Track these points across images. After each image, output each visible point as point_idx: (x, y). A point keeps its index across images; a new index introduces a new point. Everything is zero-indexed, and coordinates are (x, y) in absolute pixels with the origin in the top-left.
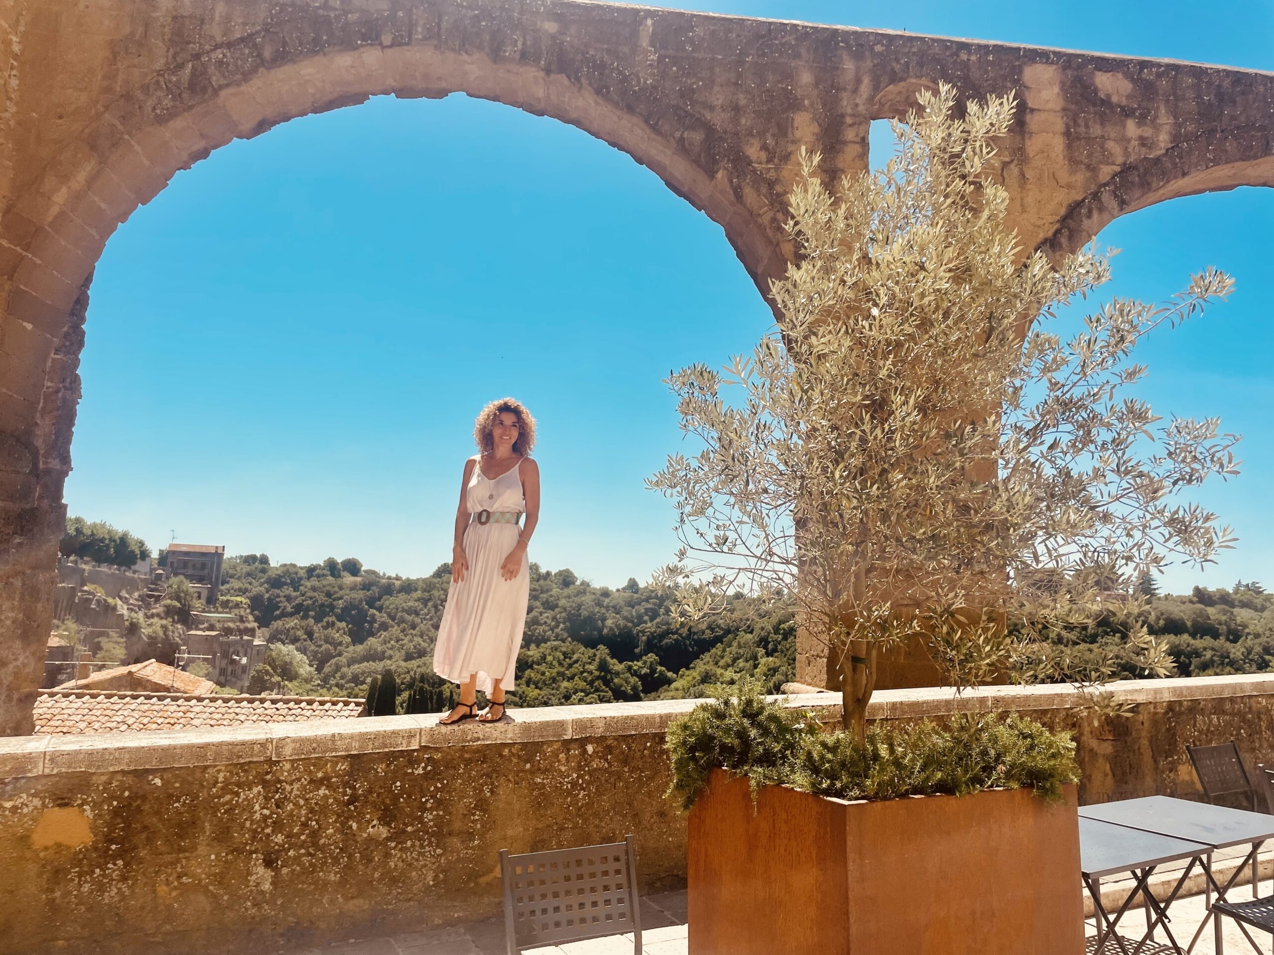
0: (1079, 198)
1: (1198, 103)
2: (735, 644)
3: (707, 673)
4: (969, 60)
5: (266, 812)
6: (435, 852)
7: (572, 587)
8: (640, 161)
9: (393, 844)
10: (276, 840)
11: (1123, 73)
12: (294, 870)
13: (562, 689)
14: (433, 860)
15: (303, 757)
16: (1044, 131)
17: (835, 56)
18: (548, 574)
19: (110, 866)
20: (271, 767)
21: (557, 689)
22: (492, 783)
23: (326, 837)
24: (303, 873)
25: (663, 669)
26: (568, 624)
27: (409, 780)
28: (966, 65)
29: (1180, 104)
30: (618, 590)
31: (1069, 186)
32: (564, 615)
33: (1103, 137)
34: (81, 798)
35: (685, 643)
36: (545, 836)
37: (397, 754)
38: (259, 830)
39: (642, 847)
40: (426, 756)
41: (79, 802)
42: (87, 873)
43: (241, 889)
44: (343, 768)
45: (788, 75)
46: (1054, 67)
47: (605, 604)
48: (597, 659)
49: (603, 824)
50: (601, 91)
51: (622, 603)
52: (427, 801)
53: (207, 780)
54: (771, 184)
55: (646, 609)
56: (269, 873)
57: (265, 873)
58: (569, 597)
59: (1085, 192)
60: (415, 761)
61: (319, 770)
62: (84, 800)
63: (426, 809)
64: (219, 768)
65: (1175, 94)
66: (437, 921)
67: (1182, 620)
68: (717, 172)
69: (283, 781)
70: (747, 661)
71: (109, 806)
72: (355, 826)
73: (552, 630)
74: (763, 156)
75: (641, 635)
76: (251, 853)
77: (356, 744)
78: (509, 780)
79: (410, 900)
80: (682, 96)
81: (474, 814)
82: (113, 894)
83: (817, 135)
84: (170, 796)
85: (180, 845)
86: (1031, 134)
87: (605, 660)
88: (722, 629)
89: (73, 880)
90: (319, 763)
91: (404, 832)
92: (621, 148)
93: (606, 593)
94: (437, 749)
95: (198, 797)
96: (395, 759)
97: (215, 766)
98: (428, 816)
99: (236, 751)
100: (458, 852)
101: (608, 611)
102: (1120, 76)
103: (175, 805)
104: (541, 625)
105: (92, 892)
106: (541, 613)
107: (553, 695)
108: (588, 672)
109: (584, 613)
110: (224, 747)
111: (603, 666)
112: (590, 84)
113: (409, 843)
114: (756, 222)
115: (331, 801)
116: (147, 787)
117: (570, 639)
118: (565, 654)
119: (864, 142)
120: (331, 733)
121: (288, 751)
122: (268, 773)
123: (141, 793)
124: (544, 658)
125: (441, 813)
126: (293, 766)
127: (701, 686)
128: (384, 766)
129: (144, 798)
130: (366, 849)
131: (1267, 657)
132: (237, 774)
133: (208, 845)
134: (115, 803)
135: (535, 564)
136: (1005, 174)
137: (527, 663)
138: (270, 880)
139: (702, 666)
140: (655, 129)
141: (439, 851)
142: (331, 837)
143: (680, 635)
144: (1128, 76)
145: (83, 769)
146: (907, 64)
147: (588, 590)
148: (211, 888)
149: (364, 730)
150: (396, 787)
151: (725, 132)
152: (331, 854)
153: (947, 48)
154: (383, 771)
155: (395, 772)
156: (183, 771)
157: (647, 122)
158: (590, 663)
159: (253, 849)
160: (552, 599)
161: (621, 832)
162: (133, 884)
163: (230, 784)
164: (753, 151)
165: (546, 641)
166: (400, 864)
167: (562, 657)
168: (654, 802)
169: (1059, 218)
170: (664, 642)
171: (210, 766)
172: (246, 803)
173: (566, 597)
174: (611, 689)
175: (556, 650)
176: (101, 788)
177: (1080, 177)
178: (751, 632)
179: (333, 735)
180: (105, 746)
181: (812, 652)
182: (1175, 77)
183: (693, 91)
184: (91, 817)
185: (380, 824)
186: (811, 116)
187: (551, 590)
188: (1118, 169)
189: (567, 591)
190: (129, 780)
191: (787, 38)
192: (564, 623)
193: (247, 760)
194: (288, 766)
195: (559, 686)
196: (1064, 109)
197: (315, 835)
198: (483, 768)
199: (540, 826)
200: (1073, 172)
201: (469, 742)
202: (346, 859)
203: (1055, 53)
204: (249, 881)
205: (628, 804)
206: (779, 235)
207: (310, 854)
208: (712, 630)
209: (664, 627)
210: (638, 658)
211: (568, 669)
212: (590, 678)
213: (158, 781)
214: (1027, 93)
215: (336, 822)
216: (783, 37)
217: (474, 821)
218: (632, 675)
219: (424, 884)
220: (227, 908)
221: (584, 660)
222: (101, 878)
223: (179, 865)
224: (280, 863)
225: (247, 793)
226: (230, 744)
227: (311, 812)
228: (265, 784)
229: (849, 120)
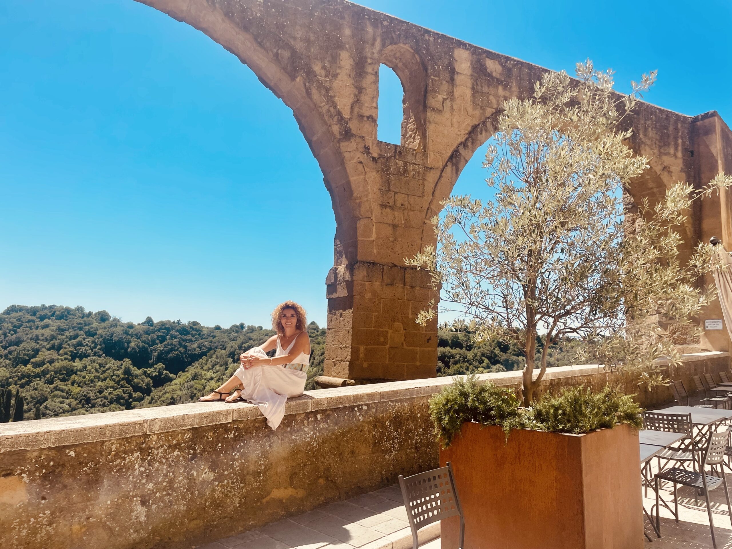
0: (477, 123)
1: (529, 83)
2: (214, 356)
3: (196, 374)
4: (429, 40)
5: (142, 469)
6: (240, 485)
7: (107, 322)
8: (244, 62)
9: (217, 483)
10: (149, 487)
11: (498, 61)
12: (160, 505)
13: (97, 387)
14: (239, 491)
15: (166, 431)
16: (462, 85)
17: (363, 22)
18: (90, 314)
19: (41, 515)
20: (145, 439)
21: (94, 387)
22: (270, 441)
23: (178, 482)
24: (165, 507)
25: (168, 372)
26: (103, 345)
27: (226, 442)
28: (427, 41)
29: (522, 82)
30: (139, 324)
31: (473, 116)
32: (100, 340)
33: (488, 93)
34: (20, 469)
35: (182, 357)
36: (297, 471)
37: (218, 426)
38: (138, 481)
39: (344, 472)
40: (235, 426)
41: (19, 472)
42: (25, 522)
43: (127, 522)
44: (188, 436)
45: (338, 28)
46: (468, 52)
47: (130, 333)
48: (123, 367)
49: (325, 460)
50: (228, 15)
51: (142, 332)
52: (236, 454)
53: (105, 451)
54: (327, 90)
55: (158, 336)
56: (145, 509)
57: (142, 509)
58: (105, 328)
59: (479, 120)
60: (229, 429)
61: (174, 439)
62: (22, 470)
63: (235, 459)
64: (112, 441)
65: (520, 77)
66: (240, 529)
67: (447, 340)
68: (297, 77)
69: (153, 448)
70: (221, 366)
71: (39, 473)
72: (195, 474)
73: (92, 349)
74: (323, 72)
75: (154, 352)
76: (133, 497)
77: (197, 421)
78: (279, 438)
79: (225, 517)
80: (277, 28)
81: (260, 461)
82: (43, 535)
83: (353, 66)
84: (81, 463)
85: (88, 496)
86: (457, 85)
87: (129, 368)
88: (207, 348)
89: (16, 528)
90: (174, 435)
91: (223, 475)
92: (232, 52)
93: (131, 326)
94: (241, 422)
95: (99, 462)
96: (218, 429)
97: (110, 441)
98: (236, 464)
99: (124, 429)
100: (252, 485)
101: (132, 337)
102: (497, 62)
103: (84, 469)
104: (84, 346)
105: (29, 535)
106: (84, 339)
107: (91, 391)
108: (116, 376)
109: (115, 338)
110: (117, 427)
111: (127, 372)
112: (221, 9)
113: (226, 482)
114: (318, 110)
115: (181, 458)
116: (66, 458)
117: (104, 355)
118: (101, 365)
119: (376, 74)
120: (182, 414)
121: (156, 428)
122: (143, 443)
123: (61, 463)
124: (85, 367)
125: (243, 461)
126: (158, 437)
127: (192, 382)
128: (211, 434)
129: (63, 466)
130: (202, 488)
131: (483, 358)
132: (124, 445)
133: (106, 494)
134: (44, 471)
135: (81, 307)
136: (444, 104)
137: (72, 370)
138: (145, 514)
139: (193, 370)
140: (260, 44)
141: (242, 485)
142: (181, 482)
143: (180, 352)
144: (501, 64)
145: (23, 448)
146: (399, 35)
147: (118, 324)
148: (108, 523)
149: (201, 412)
150: (219, 447)
151: (302, 54)
152: (180, 493)
153: (419, 31)
154: (211, 437)
155: (218, 437)
156: (89, 445)
157: (256, 39)
158: (118, 370)
159: (134, 494)
160: (92, 329)
161: (333, 465)
162: (56, 526)
163: (120, 452)
164: (317, 68)
165: (86, 356)
166: (221, 495)
167: (98, 367)
168: (349, 446)
169: (467, 132)
170: (169, 356)
171: (107, 441)
172: (130, 464)
173: (102, 329)
174: (132, 386)
175: (94, 362)
176: (34, 461)
177: (478, 112)
178: (225, 349)
179: (184, 416)
180: (38, 431)
181: (338, 359)
182: (520, 68)
183: (284, 26)
184: (27, 482)
185: (209, 471)
186: (350, 54)
187: (92, 324)
188: (494, 111)
189: (103, 325)
190: (52, 454)
191: (338, 6)
192: (100, 345)
193: (132, 435)
194: (155, 438)
195: (96, 385)
196: (472, 75)
197: (171, 482)
198: (265, 432)
199: (294, 464)
200: (474, 109)
201: (259, 416)
202: (190, 495)
203: (469, 44)
204: (132, 516)
205: (338, 448)
206: (331, 120)
207: (168, 494)
208: (201, 348)
209: (169, 347)
210: (151, 365)
211: (102, 374)
212: (117, 379)
213: (73, 454)
214: (456, 64)
215: (184, 472)
216: (336, 5)
217: (260, 465)
218: (146, 377)
219: (234, 506)
220: (118, 535)
221: (114, 368)
222: (35, 525)
223: (87, 510)
224: (150, 502)
225: (131, 457)
226: (121, 425)
227: (169, 467)
228: (141, 450)
229: (369, 61)
